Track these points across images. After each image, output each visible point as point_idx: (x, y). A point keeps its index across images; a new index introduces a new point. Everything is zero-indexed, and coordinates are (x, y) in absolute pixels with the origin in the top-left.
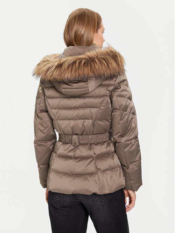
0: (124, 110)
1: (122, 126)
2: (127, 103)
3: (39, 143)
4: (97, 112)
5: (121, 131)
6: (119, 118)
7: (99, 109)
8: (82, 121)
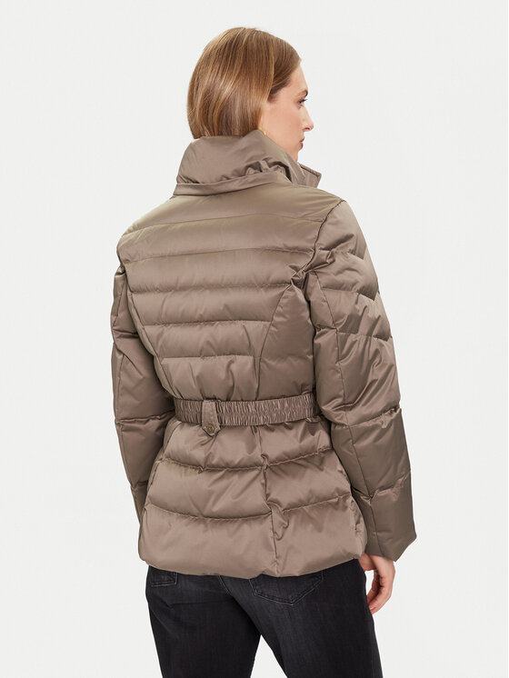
0: (349, 329)
1: (345, 377)
2: (357, 307)
3: (126, 424)
4: (265, 333)
5: (342, 393)
6: (335, 354)
7: (268, 324)
8: (224, 360)
